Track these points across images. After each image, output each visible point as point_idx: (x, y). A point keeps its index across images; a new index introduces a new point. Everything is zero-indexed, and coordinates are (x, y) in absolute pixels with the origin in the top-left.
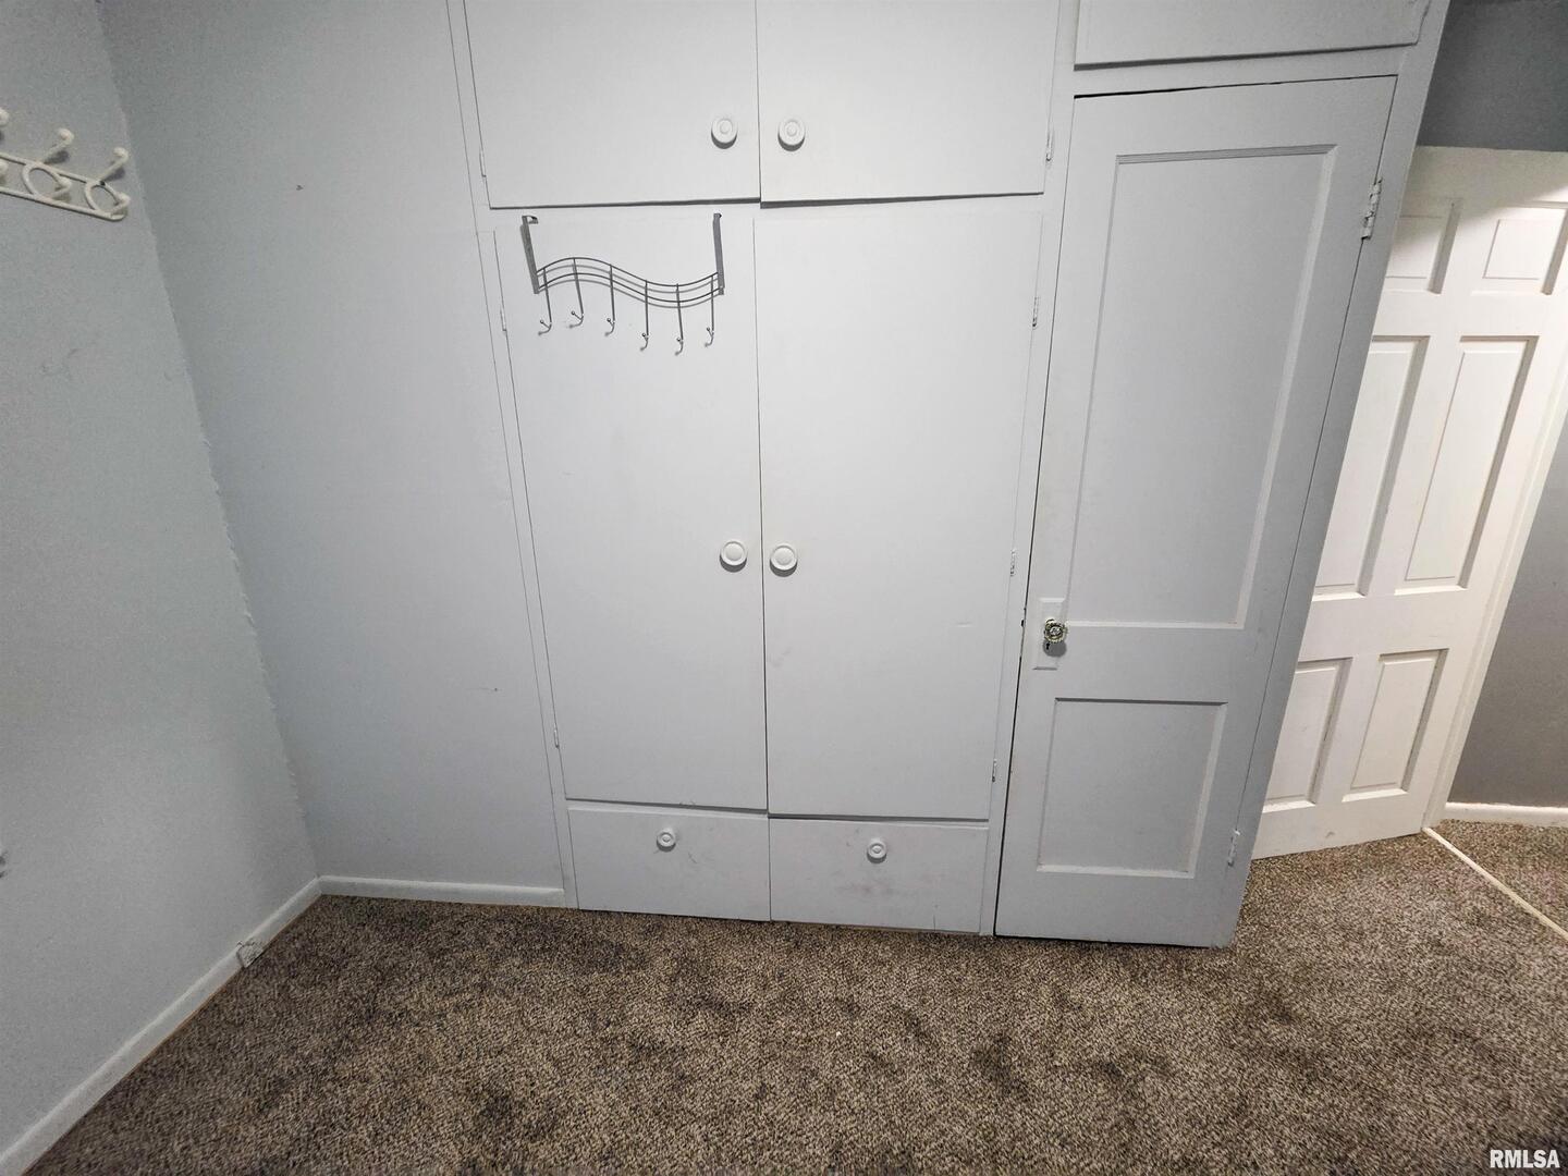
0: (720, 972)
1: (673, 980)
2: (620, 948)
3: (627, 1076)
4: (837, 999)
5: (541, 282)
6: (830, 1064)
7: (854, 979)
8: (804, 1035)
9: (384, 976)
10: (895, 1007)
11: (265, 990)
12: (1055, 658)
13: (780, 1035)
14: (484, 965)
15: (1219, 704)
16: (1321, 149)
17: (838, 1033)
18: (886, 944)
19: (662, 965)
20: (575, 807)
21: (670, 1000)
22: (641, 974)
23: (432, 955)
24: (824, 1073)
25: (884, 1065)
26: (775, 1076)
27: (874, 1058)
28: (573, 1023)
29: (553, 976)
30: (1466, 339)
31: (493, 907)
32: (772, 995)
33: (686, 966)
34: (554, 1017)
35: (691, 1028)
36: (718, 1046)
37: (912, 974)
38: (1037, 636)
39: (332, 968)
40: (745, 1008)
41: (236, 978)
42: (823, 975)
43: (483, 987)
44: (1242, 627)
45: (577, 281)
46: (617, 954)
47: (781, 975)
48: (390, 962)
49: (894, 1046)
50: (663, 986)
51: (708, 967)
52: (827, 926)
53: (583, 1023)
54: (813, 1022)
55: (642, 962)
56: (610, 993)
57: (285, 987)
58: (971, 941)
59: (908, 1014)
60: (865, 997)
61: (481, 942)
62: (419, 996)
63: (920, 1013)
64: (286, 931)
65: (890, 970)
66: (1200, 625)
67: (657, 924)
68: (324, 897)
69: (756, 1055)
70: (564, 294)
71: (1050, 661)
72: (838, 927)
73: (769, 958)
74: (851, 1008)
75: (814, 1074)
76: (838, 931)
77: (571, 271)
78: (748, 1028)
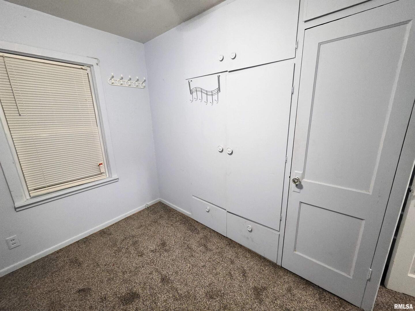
0: (210, 242)
1: (201, 239)
2: (196, 229)
3: (184, 250)
4: (230, 259)
5: (191, 92)
6: (220, 269)
7: (237, 257)
8: (219, 261)
9: (161, 217)
10: (242, 267)
11: (147, 212)
12: (299, 189)
13: (214, 259)
14: (174, 222)
15: (363, 219)
17: (226, 265)
18: (250, 254)
19: (201, 235)
20: (193, 197)
21: (199, 242)
22: (197, 235)
23: (168, 217)
24: (218, 270)
25: (231, 276)
26: (208, 264)
27: (230, 273)
28: (181, 237)
29: (183, 228)
31: (181, 213)
32: (217, 251)
33: (205, 237)
34: (179, 235)
35: (199, 248)
36: (201, 254)
37: (252, 263)
39: (155, 213)
40: (211, 250)
41: (145, 209)
42: (231, 252)
43: (172, 225)
44: (371, 194)
45: (196, 92)
46: (195, 230)
47: (222, 248)
48: (163, 215)
49: (237, 274)
50: (199, 239)
51: (209, 240)
52: (239, 244)
53: (182, 238)
54: (222, 260)
55: (198, 233)
56: (190, 235)
57: (149, 213)
59: (244, 270)
60: (237, 262)
61: (176, 218)
62: (163, 222)
63: (248, 271)
64: (153, 205)
65: (247, 260)
67: (205, 228)
68: (160, 202)
69: (207, 259)
70: (194, 94)
72: (241, 245)
73: (222, 244)
74: (232, 262)
75: (216, 269)
76: (241, 246)
77: (195, 90)
78: (209, 254)
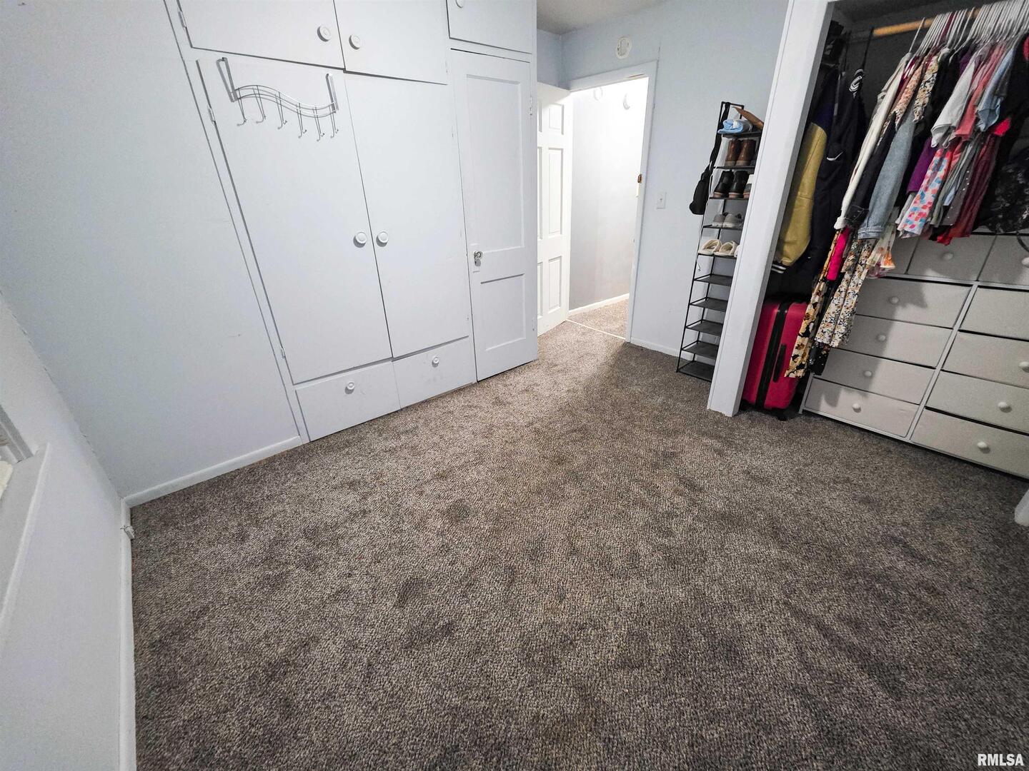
5: (237, 96)
13: (434, 426)
15: (522, 275)
16: (517, 83)
18: (446, 397)
20: (299, 387)
25: (471, 416)
30: (550, 149)
38: (472, 259)
44: (524, 246)
45: (259, 98)
55: (362, 439)
58: (472, 385)
66: (515, 247)
68: (133, 508)
71: (477, 268)
73: (410, 417)
77: (255, 92)
